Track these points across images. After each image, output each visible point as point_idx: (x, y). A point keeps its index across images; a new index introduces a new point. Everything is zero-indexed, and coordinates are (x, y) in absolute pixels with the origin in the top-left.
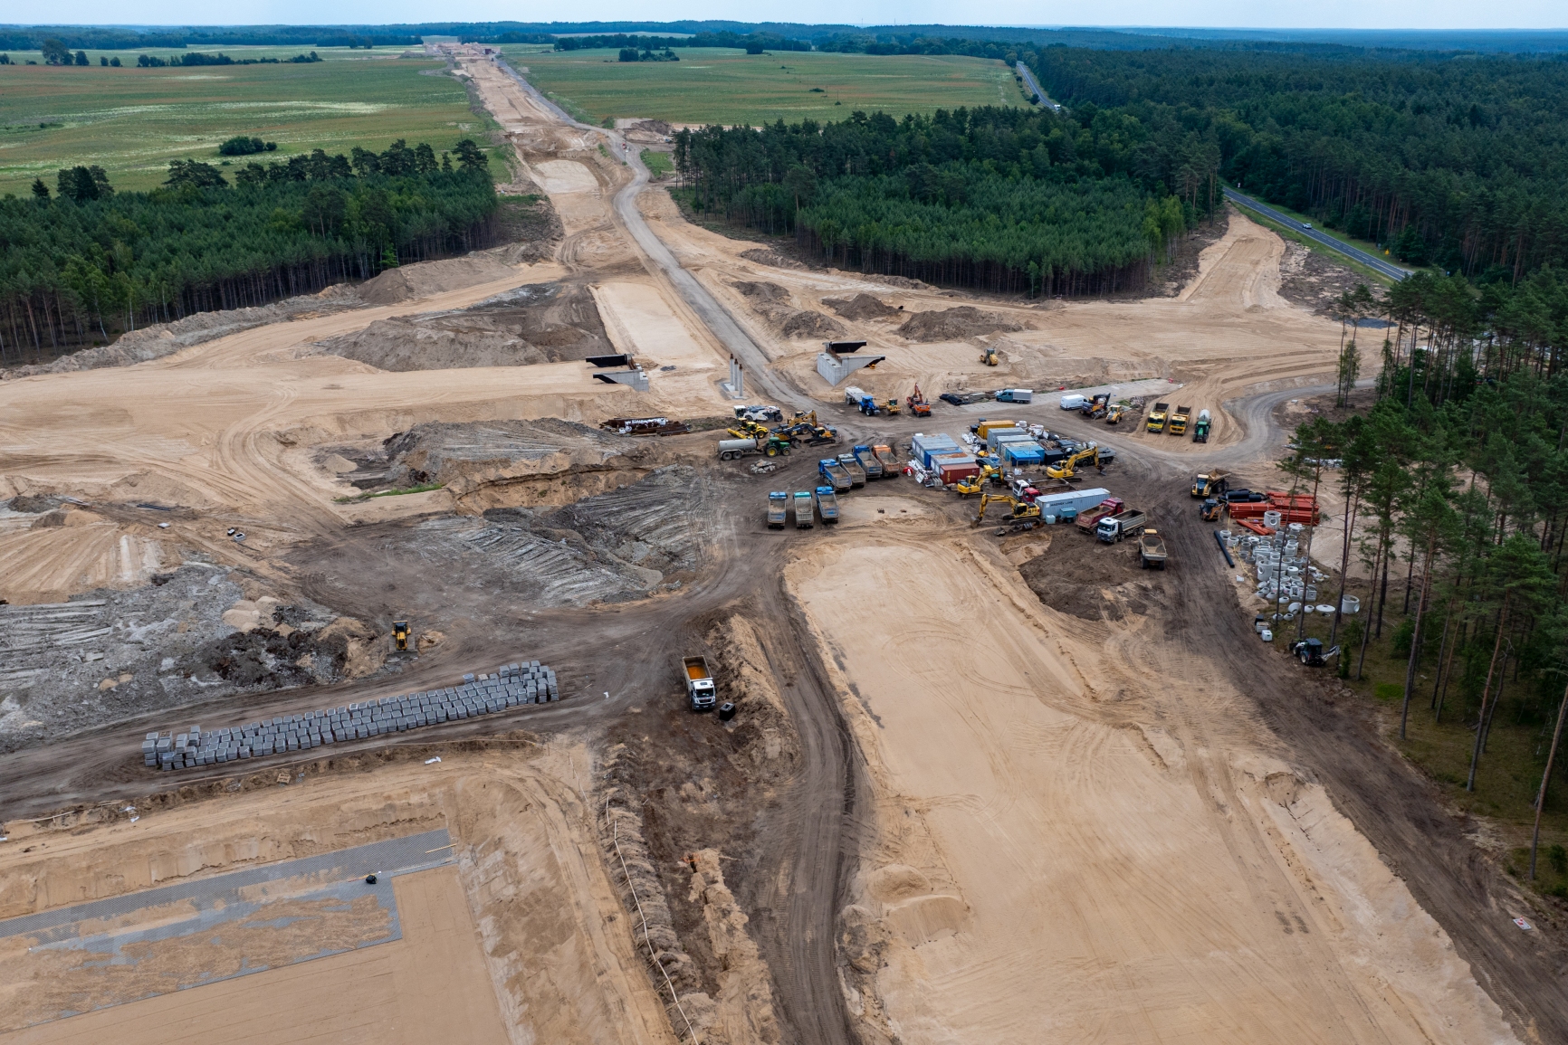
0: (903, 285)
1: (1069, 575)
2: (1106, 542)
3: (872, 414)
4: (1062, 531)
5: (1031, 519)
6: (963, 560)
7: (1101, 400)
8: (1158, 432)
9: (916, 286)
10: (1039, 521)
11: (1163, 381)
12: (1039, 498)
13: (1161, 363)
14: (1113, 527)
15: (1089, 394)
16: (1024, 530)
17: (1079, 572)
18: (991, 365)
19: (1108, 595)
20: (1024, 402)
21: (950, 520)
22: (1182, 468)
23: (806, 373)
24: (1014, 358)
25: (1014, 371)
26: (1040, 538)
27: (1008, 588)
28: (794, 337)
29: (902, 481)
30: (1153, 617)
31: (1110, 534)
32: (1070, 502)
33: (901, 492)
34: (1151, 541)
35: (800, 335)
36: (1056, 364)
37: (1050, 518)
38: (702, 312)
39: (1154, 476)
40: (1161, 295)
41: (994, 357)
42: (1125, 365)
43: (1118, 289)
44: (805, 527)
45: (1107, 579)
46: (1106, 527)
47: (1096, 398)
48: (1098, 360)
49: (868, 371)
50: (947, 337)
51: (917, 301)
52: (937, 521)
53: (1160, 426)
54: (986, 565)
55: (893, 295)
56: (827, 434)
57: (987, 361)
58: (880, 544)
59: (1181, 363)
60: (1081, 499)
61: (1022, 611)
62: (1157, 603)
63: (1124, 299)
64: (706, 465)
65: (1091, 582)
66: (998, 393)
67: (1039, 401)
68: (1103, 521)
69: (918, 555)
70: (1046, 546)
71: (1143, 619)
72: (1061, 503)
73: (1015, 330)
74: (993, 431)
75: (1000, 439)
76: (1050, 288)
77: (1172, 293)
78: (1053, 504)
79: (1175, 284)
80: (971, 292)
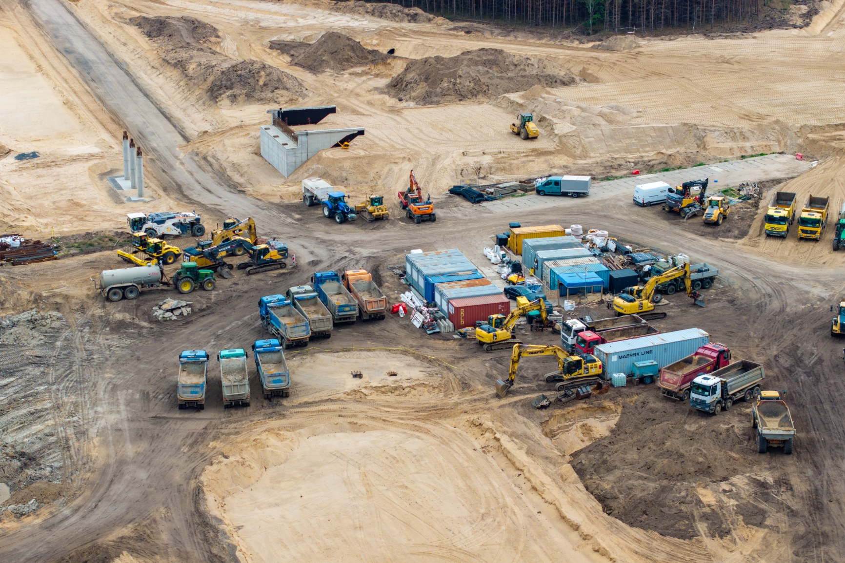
0: (394, 16)
1: (648, 467)
2: (705, 413)
3: (344, 220)
4: (637, 397)
5: (589, 381)
6: (485, 449)
7: (695, 190)
8: (782, 237)
9: (414, 18)
10: (601, 383)
11: (788, 157)
12: (602, 347)
13: (783, 129)
14: (713, 390)
15: (675, 180)
16: (579, 397)
17: (662, 463)
18: (527, 138)
19: (708, 496)
20: (579, 195)
21: (465, 386)
22: (818, 291)
23: (243, 157)
24: (563, 127)
25: (563, 148)
26: (603, 409)
27: (553, 492)
28: (225, 102)
29: (391, 326)
30: (775, 529)
31: (709, 399)
32: (648, 351)
33: (388, 343)
34: (771, 409)
35: (234, 98)
36: (627, 135)
37: (619, 377)
38: (83, 65)
39: (776, 305)
40: (783, 24)
41: (532, 126)
42: (731, 133)
43: (718, 17)
44: (238, 404)
45: (705, 472)
46: (704, 389)
47: (687, 186)
48: (690, 127)
49: (339, 153)
50: (462, 96)
51: (416, 41)
52: (445, 388)
53: (784, 227)
54: (521, 456)
55: (379, 33)
56: (273, 254)
57: (521, 132)
58: (356, 427)
59: (814, 129)
60: (665, 347)
61: (576, 528)
62: (782, 507)
63: (729, 31)
64: (82, 309)
65: (681, 477)
66: (539, 182)
67: (601, 192)
68: (699, 380)
69: (414, 444)
70: (613, 421)
71: (761, 533)
72: (634, 354)
73: (564, 84)
74: (530, 242)
75: (542, 254)
76: (617, 18)
77: (799, 22)
78: (622, 356)
79: (804, 9)
80: (499, 26)
